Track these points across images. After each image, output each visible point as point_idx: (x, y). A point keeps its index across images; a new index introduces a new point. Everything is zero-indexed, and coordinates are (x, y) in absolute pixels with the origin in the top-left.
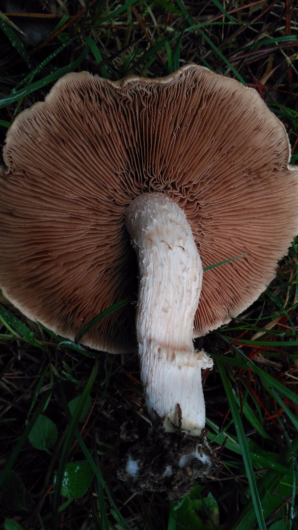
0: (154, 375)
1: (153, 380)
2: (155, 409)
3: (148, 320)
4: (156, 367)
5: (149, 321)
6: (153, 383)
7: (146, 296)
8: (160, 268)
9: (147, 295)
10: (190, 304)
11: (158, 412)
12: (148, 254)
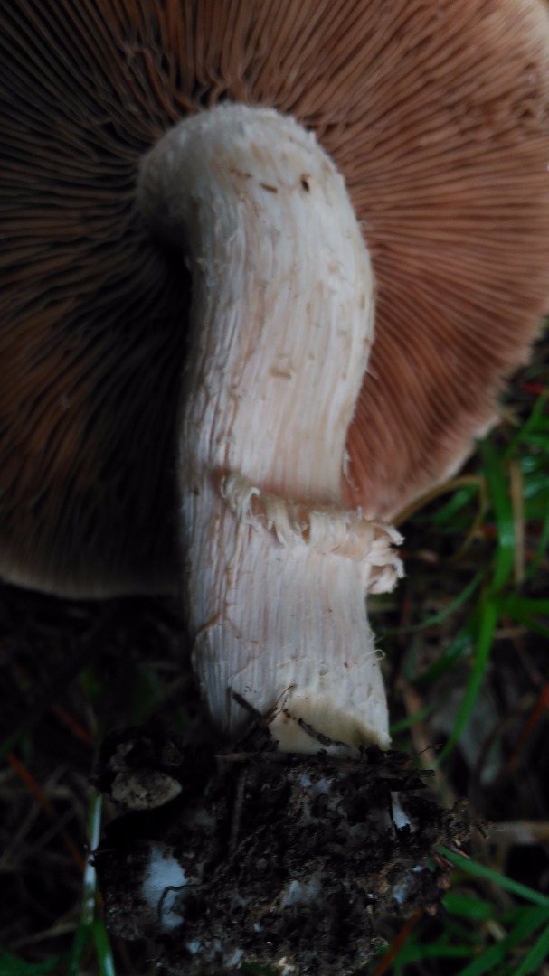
0: (233, 585)
1: (231, 597)
2: (236, 688)
3: (222, 407)
4: (242, 556)
5: (228, 409)
6: (230, 609)
7: (221, 326)
8: (266, 245)
9: (226, 326)
10: (344, 376)
11: (248, 697)
12: (231, 208)
